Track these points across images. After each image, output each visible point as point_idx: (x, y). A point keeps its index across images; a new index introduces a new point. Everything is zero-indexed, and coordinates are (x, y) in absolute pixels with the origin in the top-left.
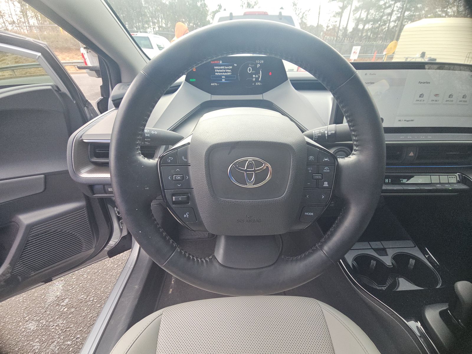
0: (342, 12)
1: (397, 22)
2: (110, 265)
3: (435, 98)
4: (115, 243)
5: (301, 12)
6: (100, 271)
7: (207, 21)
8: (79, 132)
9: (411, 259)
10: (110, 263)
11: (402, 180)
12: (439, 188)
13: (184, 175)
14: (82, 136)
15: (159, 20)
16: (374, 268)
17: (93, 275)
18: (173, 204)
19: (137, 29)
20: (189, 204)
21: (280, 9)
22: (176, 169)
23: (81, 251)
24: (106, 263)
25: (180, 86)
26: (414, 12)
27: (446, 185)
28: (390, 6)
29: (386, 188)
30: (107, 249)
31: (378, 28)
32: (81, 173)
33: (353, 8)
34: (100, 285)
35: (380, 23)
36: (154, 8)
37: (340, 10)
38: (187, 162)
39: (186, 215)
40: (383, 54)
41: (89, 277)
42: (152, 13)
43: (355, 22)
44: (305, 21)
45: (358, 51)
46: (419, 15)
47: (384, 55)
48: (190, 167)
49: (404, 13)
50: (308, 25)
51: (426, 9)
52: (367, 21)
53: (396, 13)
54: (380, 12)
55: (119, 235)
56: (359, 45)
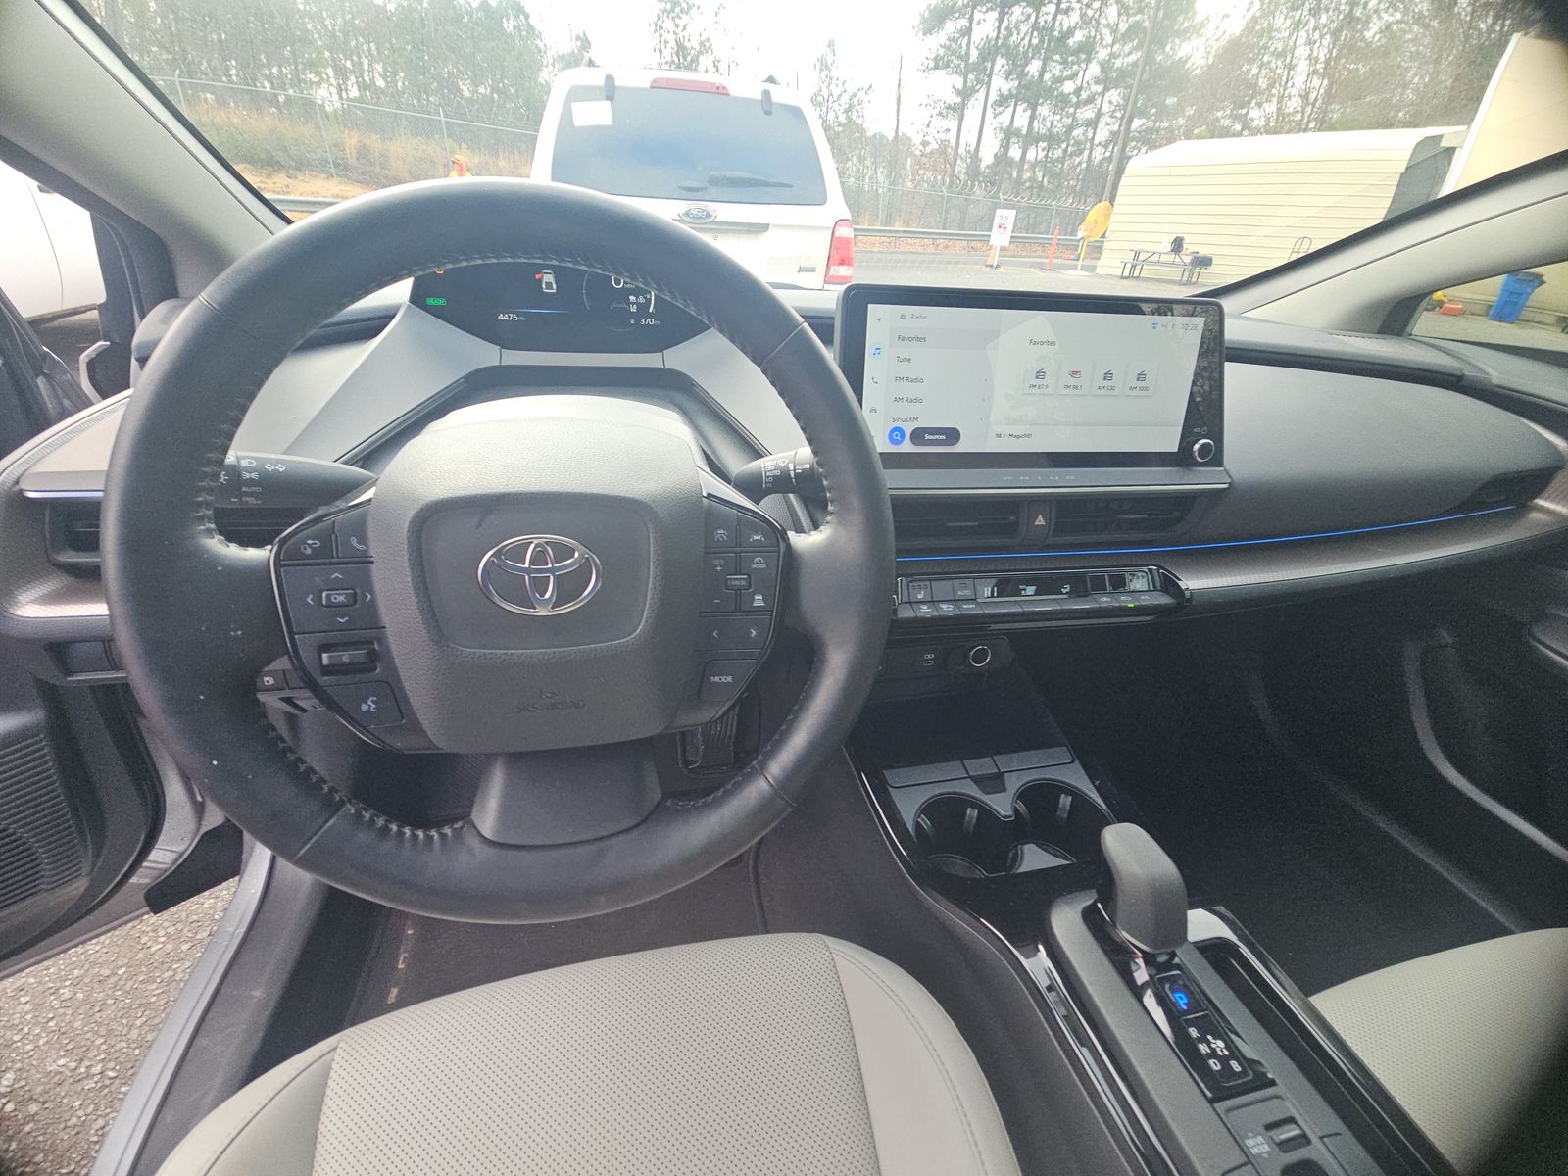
0: (963, 105)
1: (1111, 147)
2: (160, 946)
3: (1072, 382)
4: (174, 855)
5: (845, 92)
6: (120, 972)
7: (541, 85)
8: (9, 466)
9: (1063, 795)
10: (162, 939)
11: (1025, 590)
12: (1106, 605)
13: (358, 591)
14: (19, 478)
15: (361, 63)
16: (972, 829)
17: (96, 986)
18: (324, 675)
19: (273, 88)
20: (378, 671)
21: (767, 81)
22: (332, 574)
23: (38, 888)
24: (143, 941)
25: (393, 316)
26: (1155, 122)
27: (1122, 598)
28: (1090, 100)
29: (981, 612)
30: (141, 879)
31: (1061, 160)
32: (19, 605)
33: (993, 96)
34: (125, 1021)
35: (1067, 147)
36: (339, 21)
37: (959, 100)
38: (365, 554)
39: (369, 705)
40: (1076, 236)
41: (80, 996)
42: (333, 35)
43: (1001, 136)
44: (859, 121)
45: (1010, 224)
46: (1170, 130)
47: (1079, 241)
48: (372, 565)
49: (1130, 121)
50: (870, 134)
51: (1190, 111)
52: (1030, 139)
53: (1109, 120)
54: (1064, 113)
55: (191, 826)
56: (1013, 207)
